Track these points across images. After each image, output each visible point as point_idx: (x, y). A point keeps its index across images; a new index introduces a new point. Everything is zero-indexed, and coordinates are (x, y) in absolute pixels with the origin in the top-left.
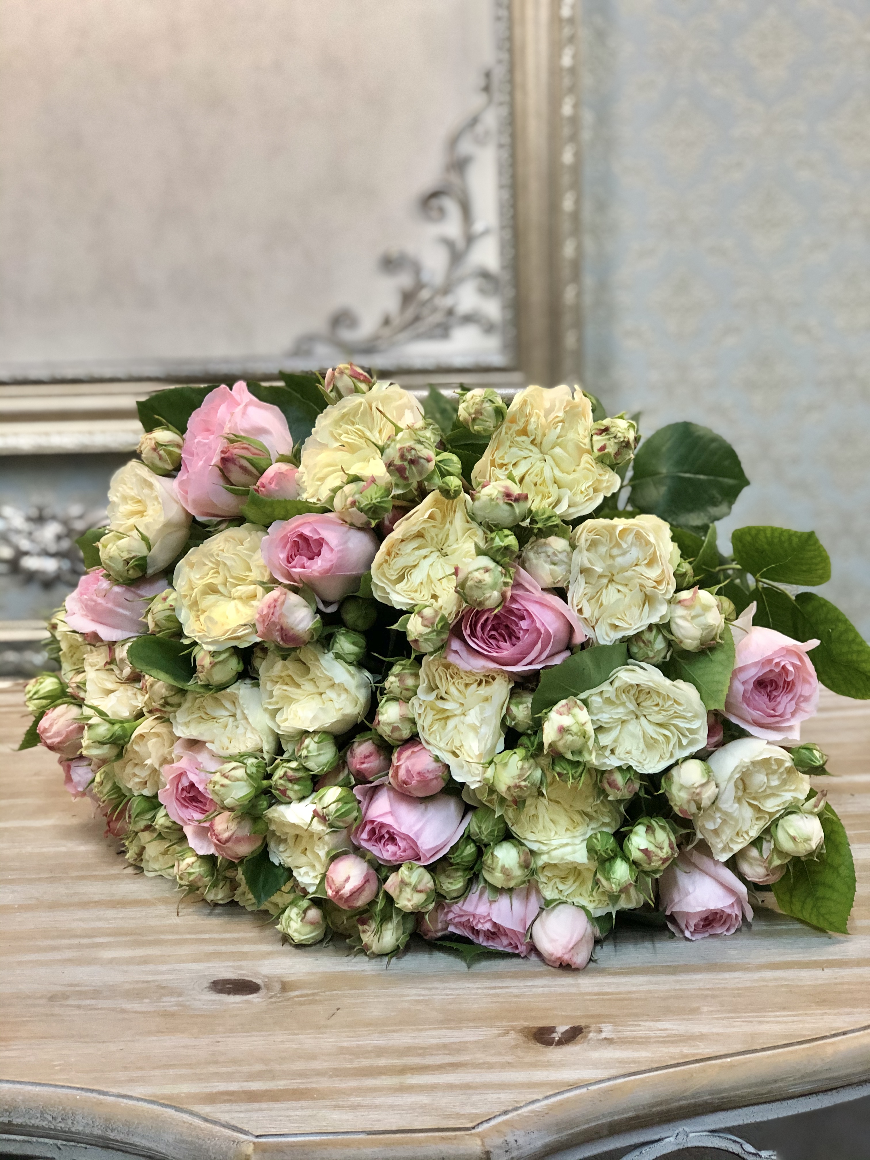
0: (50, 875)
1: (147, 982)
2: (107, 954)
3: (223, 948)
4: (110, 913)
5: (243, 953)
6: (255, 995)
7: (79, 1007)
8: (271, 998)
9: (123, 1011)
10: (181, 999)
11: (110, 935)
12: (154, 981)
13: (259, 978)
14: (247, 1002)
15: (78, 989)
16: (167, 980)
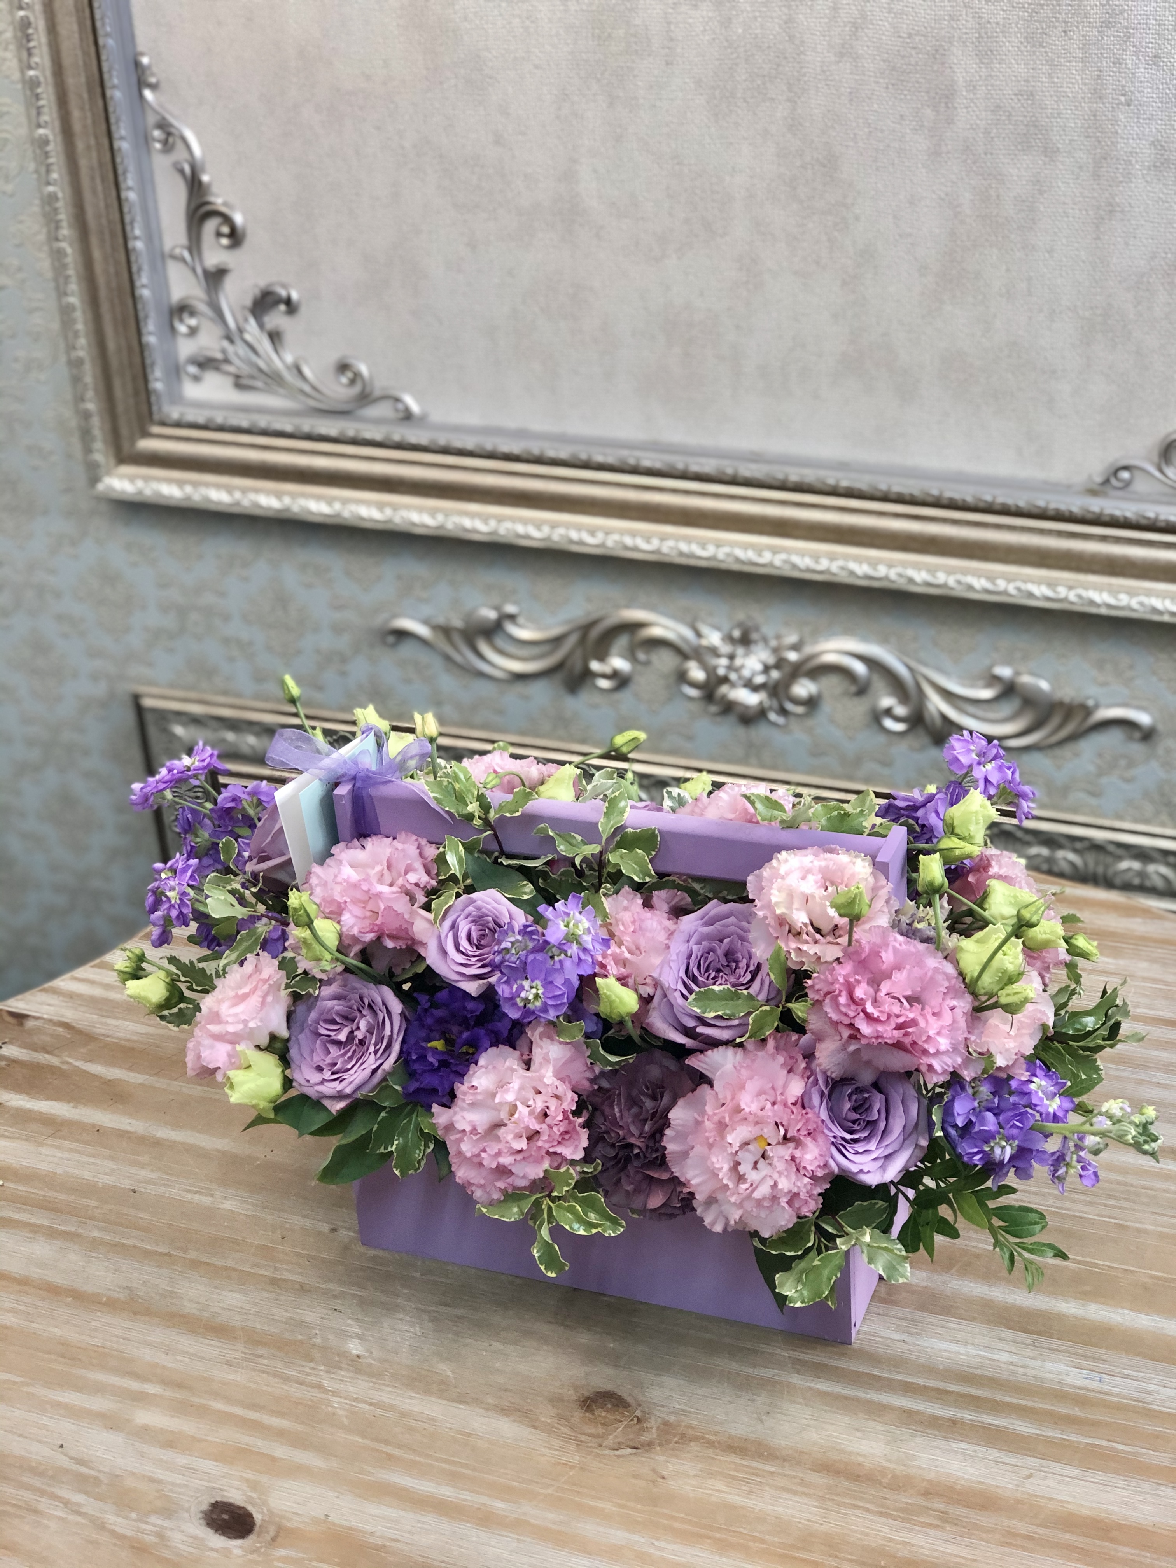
0: (165, 1251)
1: (152, 1480)
2: (145, 1417)
3: (260, 1444)
4: (187, 1343)
5: (273, 1459)
6: (239, 1542)
7: (66, 1503)
8: (253, 1552)
9: (102, 1526)
10: (166, 1523)
11: (165, 1382)
12: (160, 1482)
13: (263, 1513)
14: (226, 1552)
15: (83, 1469)
16: (173, 1484)
